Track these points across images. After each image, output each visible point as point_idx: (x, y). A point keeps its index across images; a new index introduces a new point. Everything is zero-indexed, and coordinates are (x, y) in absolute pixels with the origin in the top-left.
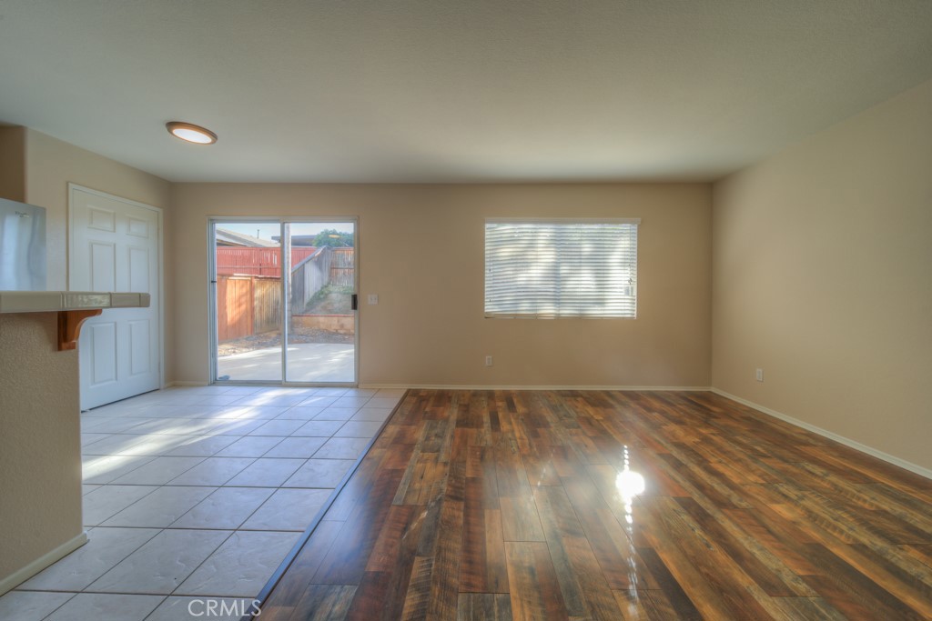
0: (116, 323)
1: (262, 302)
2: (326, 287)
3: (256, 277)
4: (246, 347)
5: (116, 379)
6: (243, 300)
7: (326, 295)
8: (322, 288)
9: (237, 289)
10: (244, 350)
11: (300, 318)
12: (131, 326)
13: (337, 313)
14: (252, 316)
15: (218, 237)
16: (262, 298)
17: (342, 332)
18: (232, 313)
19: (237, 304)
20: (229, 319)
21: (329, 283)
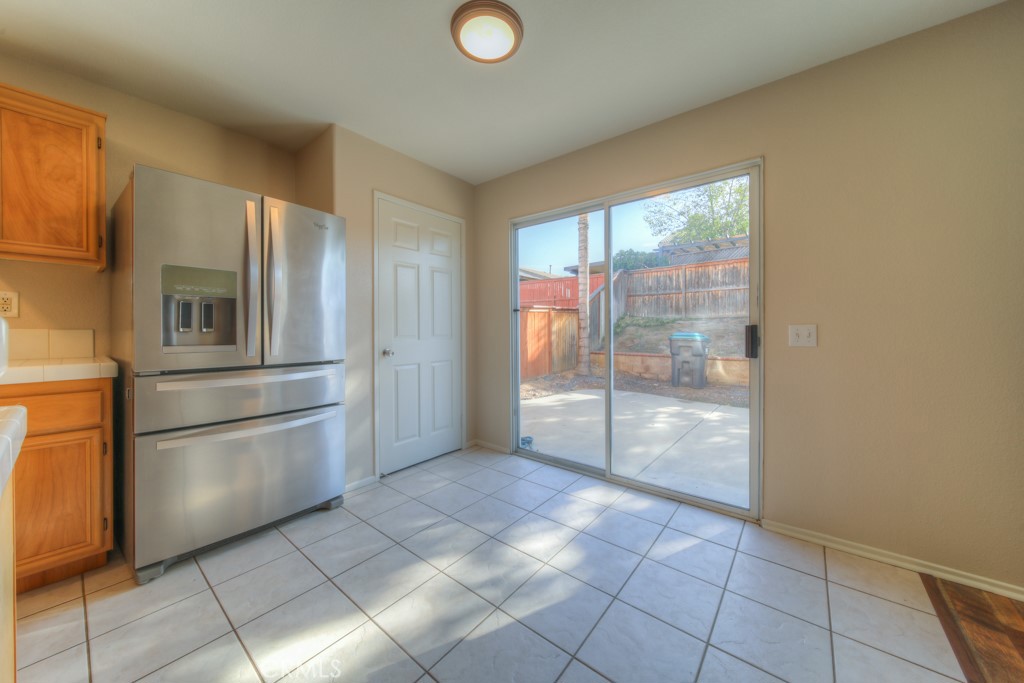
0: (419, 365)
1: (559, 337)
2: (622, 318)
3: (554, 309)
4: (545, 389)
5: (420, 436)
6: (543, 333)
7: (624, 328)
8: (618, 321)
9: (536, 321)
10: (544, 393)
11: (597, 356)
12: (433, 368)
13: (638, 351)
14: (550, 353)
15: (521, 274)
16: (559, 330)
17: (646, 376)
18: (533, 347)
19: (536, 339)
20: (529, 356)
21: (625, 314)
